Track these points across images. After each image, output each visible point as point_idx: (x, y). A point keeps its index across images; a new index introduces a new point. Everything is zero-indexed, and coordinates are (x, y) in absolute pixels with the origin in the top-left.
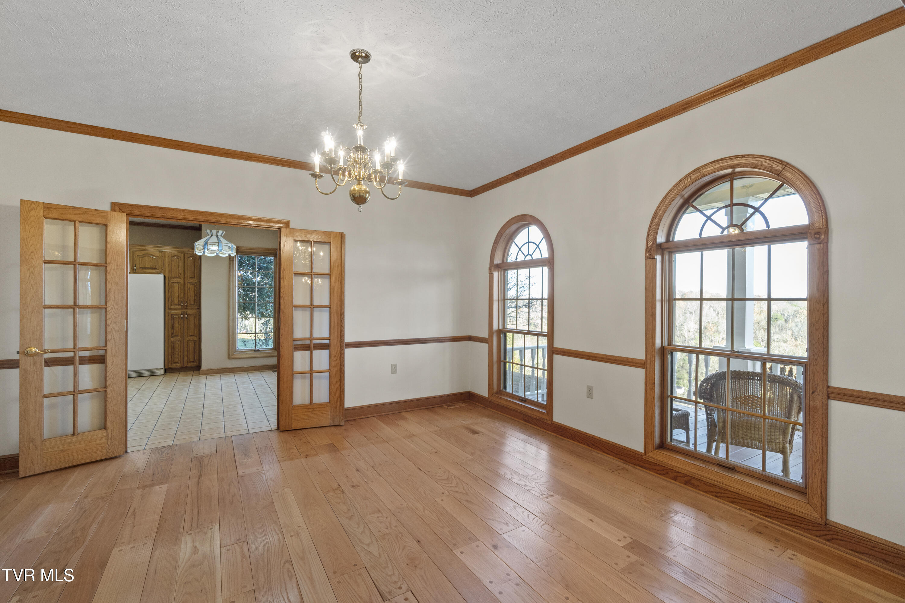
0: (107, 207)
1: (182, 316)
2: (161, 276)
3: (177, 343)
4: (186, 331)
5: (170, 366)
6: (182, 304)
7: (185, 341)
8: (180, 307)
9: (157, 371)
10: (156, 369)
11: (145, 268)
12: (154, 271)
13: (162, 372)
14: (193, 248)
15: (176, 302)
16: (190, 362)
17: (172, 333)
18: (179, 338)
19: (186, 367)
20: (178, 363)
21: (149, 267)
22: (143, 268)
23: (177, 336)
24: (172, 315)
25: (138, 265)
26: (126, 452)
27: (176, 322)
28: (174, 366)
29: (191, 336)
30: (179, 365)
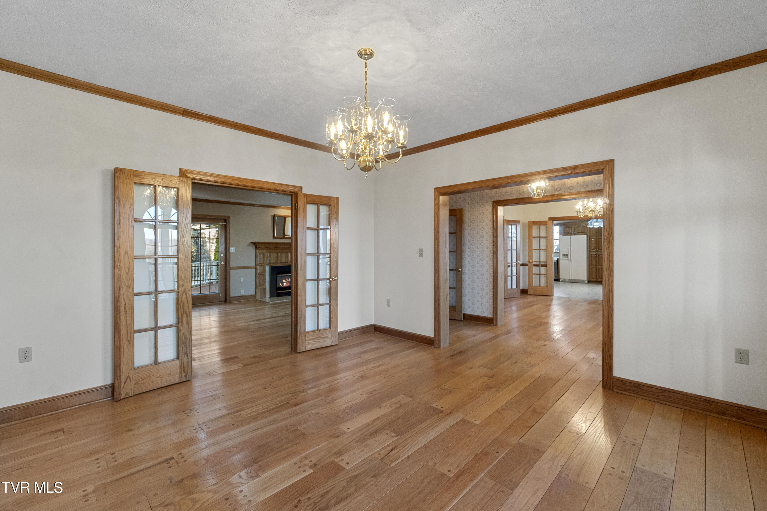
0: (547, 219)
1: (596, 255)
2: (585, 236)
3: (593, 268)
4: (598, 263)
5: (591, 280)
6: (596, 249)
7: (598, 268)
8: (595, 251)
9: (584, 281)
10: (583, 280)
11: (579, 233)
12: (583, 234)
13: (586, 282)
14: (587, 225)
15: (593, 248)
16: (600, 279)
17: (591, 264)
18: (595, 266)
19: (598, 281)
20: (594, 278)
21: (581, 232)
22: (578, 232)
23: (593, 265)
24: (591, 255)
25: (576, 231)
26: (553, 296)
27: (593, 258)
28: (592, 280)
29: (600, 266)
30: (595, 280)
